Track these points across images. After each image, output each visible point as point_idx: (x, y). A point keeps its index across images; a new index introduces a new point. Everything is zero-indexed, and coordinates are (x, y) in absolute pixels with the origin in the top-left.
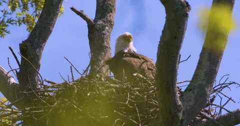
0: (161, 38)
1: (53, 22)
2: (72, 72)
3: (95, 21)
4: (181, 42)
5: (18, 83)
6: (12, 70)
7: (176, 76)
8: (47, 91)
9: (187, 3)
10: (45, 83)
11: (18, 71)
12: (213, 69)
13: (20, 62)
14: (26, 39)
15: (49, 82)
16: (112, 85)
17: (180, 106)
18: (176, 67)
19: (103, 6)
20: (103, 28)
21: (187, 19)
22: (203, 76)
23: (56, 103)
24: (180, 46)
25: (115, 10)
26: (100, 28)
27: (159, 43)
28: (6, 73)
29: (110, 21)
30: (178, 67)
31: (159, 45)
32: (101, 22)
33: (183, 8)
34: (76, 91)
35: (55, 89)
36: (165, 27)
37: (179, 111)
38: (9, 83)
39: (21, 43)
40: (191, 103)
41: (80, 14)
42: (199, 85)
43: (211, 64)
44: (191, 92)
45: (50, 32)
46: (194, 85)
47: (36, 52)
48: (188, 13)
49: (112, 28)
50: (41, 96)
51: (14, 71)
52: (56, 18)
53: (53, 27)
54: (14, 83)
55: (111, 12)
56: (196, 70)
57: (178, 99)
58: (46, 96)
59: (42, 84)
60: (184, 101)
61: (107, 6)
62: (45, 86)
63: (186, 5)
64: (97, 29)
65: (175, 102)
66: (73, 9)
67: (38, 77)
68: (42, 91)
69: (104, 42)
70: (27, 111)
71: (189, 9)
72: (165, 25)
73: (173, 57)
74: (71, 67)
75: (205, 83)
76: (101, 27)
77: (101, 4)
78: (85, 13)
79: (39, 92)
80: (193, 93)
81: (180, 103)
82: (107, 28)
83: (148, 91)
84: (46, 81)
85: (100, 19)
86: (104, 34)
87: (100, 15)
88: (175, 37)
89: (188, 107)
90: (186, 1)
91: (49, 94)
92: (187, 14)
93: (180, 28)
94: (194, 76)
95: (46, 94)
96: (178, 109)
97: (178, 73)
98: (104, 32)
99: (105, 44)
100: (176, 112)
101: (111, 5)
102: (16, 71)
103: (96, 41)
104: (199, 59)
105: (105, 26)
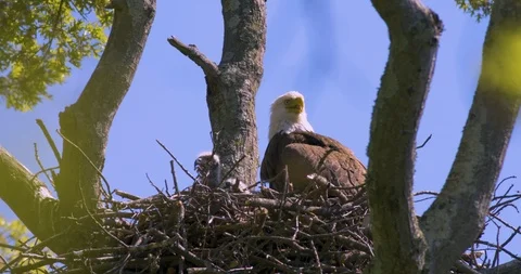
0: (378, 94)
1: (132, 66)
2: (173, 172)
3: (222, 66)
4: (422, 100)
5: (56, 198)
6: (44, 171)
7: (412, 174)
8: (121, 216)
9: (436, 17)
10: (115, 198)
11: (57, 171)
12: (492, 160)
13: (61, 152)
14: (74, 102)
15: (124, 196)
16: (261, 200)
17: (420, 240)
18: (410, 155)
19: (238, 34)
20: (240, 81)
21: (436, 52)
22: (469, 177)
23: (140, 241)
24: (421, 109)
25: (264, 43)
26: (232, 83)
27: (374, 104)
28: (30, 178)
29: (255, 68)
30: (416, 156)
31: (374, 107)
32: (235, 70)
33: (427, 27)
34: (183, 215)
35: (138, 210)
36: (387, 68)
37: (418, 252)
38: (38, 199)
39: (63, 110)
40: (445, 235)
41: (189, 52)
42: (462, 194)
43: (486, 149)
44: (444, 210)
45: (126, 87)
46: (452, 194)
47: (95, 131)
48: (437, 37)
49: (259, 82)
50: (106, 225)
51: (49, 173)
52: (138, 57)
53: (132, 76)
54: (47, 199)
55: (257, 47)
56: (455, 163)
57: (416, 226)
58: (118, 226)
59: (109, 200)
60: (428, 230)
61: (247, 35)
62: (115, 203)
63: (432, 20)
64: (226, 86)
65: (409, 233)
66: (173, 42)
67: (101, 185)
68: (109, 216)
69: (241, 112)
70: (76, 257)
71: (441, 29)
72: (388, 64)
73: (404, 133)
74: (172, 162)
75: (474, 191)
76: (234, 80)
77: (235, 31)
78: (199, 50)
79: (102, 216)
80: (449, 212)
81: (419, 234)
82: (247, 82)
83: (339, 214)
84: (118, 193)
85: (232, 62)
86: (241, 95)
87: (232, 54)
88: (410, 91)
89: (438, 244)
90: (433, 13)
91: (124, 222)
92: (435, 41)
93: (419, 70)
94: (450, 176)
95: (117, 220)
96: (415, 247)
97: (415, 168)
98: (241, 90)
99: (244, 116)
100: (411, 255)
101: (255, 32)
102: (53, 172)
103: (223, 111)
104: (462, 139)
105: (243, 78)
